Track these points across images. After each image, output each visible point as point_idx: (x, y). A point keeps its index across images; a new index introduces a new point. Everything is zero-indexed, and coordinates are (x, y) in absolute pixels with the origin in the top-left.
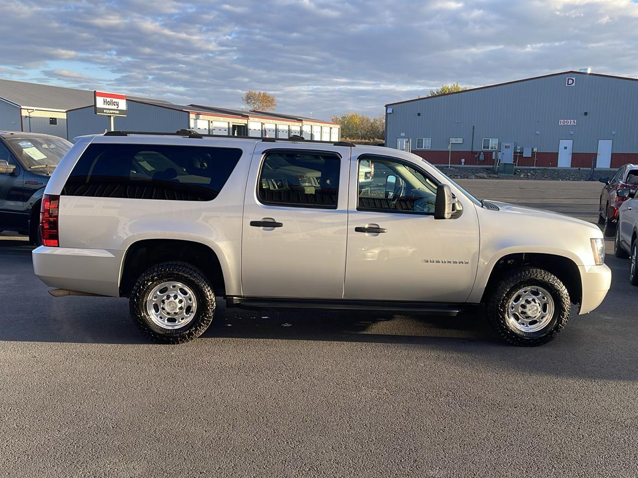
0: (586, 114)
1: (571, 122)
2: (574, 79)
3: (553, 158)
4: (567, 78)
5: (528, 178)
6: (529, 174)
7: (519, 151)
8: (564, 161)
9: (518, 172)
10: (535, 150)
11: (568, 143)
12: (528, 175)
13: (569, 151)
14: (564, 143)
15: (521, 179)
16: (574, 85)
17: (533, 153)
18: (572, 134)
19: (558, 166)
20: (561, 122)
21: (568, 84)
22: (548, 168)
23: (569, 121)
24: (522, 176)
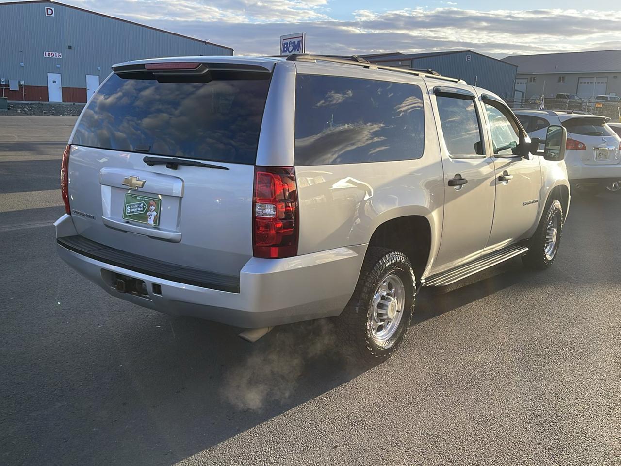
0: (70, 47)
1: (57, 55)
2: (53, 9)
3: (43, 92)
4: (46, 8)
5: (26, 114)
6: (26, 109)
7: (4, 83)
8: (55, 96)
9: (11, 107)
10: (22, 83)
11: (56, 77)
12: (25, 111)
13: (59, 84)
14: (51, 77)
15: (19, 114)
16: (53, 15)
17: (20, 86)
18: (59, 67)
19: (49, 101)
20: (47, 55)
21: (47, 14)
22: (42, 103)
23: (54, 53)
24: (19, 111)
